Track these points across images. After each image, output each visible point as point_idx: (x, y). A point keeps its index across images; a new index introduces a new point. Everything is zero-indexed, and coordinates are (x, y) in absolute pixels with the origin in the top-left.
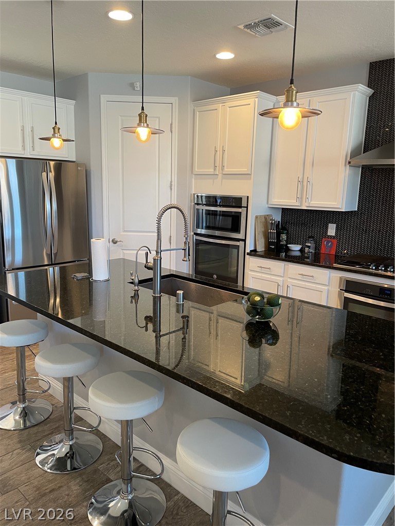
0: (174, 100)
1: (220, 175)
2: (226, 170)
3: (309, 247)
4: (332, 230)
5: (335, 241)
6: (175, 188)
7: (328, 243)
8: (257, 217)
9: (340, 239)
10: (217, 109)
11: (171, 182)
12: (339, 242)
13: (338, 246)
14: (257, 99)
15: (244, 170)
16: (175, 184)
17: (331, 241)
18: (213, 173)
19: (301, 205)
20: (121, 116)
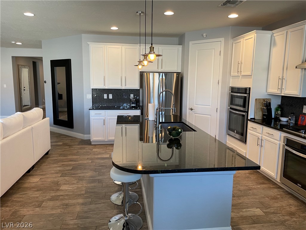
0: (222, 39)
2: (243, 73)
4: (305, 110)
6: (220, 83)
7: (302, 118)
8: (256, 99)
10: (240, 42)
11: (219, 80)
14: (256, 35)
15: (249, 73)
16: (220, 81)
17: (304, 117)
18: (237, 75)
19: (281, 93)
20: (198, 50)
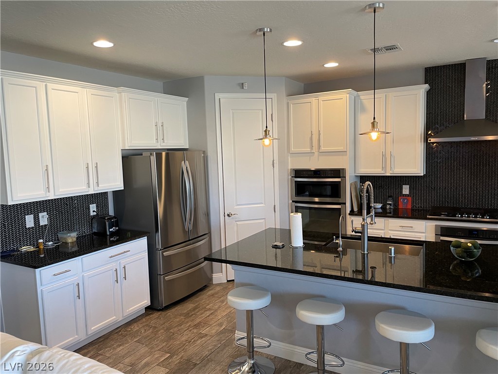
0: (274, 96)
1: (316, 153)
2: (323, 149)
3: (390, 204)
4: (406, 190)
5: (410, 198)
6: (276, 165)
7: (404, 200)
8: (351, 184)
9: (413, 196)
10: (310, 102)
11: (273, 161)
12: (413, 199)
13: (413, 202)
14: (348, 95)
15: (341, 148)
16: (276, 162)
17: (406, 199)
18: (310, 152)
19: (386, 172)
20: (232, 110)
